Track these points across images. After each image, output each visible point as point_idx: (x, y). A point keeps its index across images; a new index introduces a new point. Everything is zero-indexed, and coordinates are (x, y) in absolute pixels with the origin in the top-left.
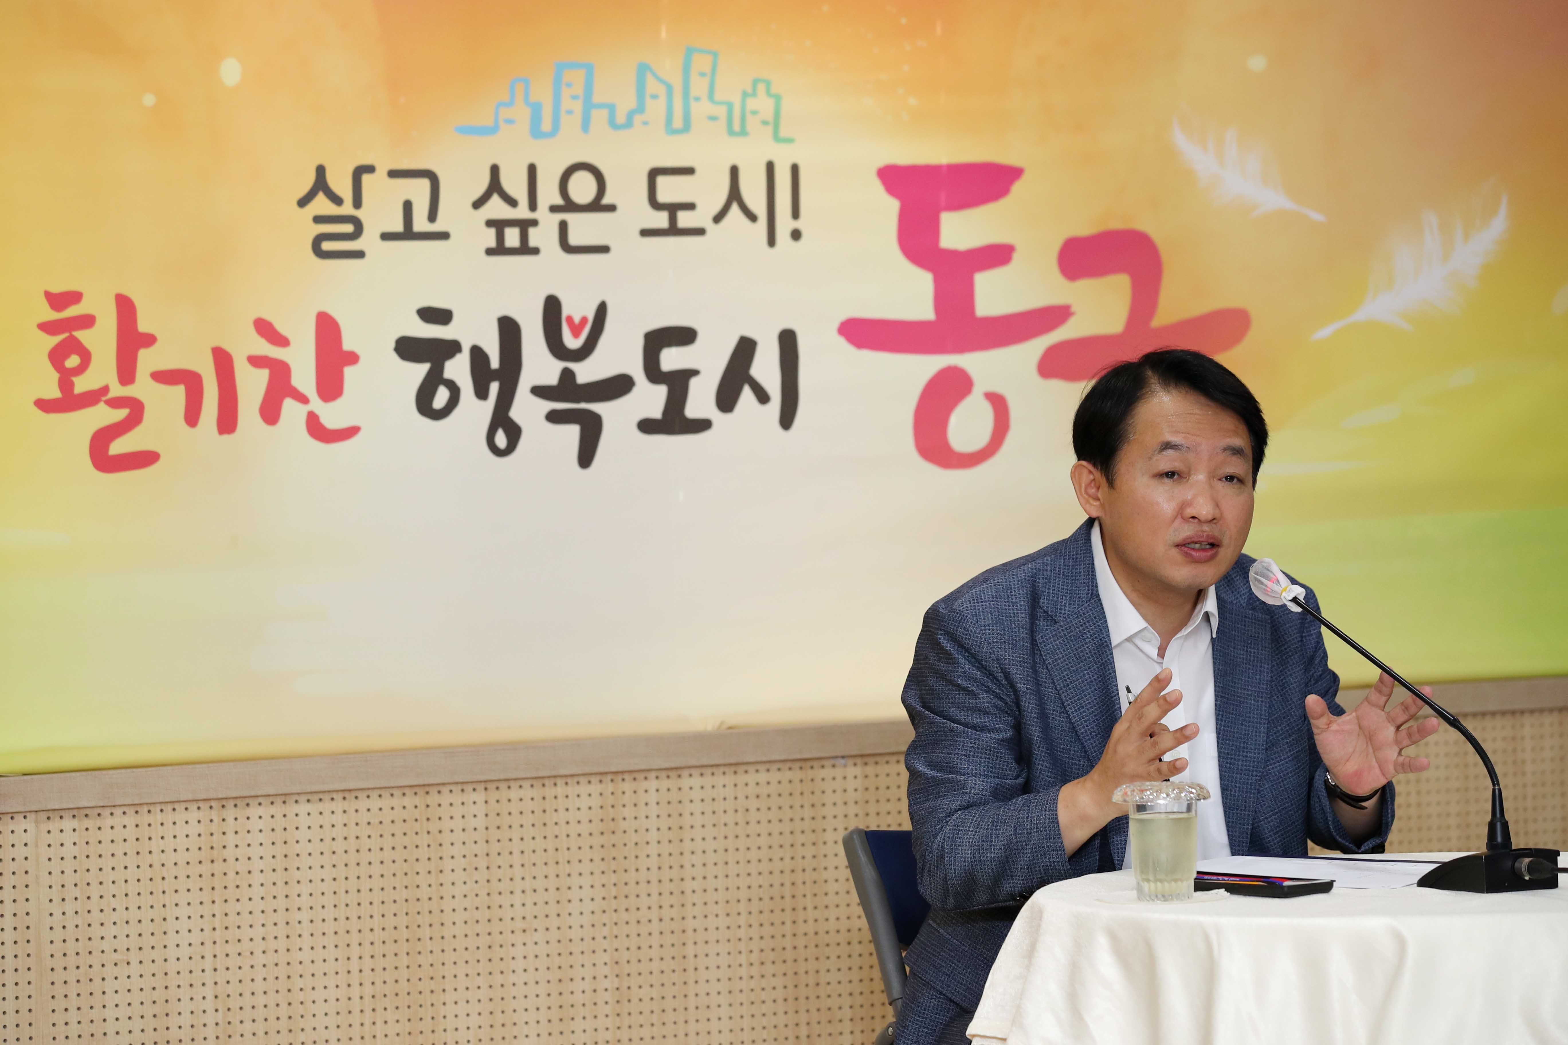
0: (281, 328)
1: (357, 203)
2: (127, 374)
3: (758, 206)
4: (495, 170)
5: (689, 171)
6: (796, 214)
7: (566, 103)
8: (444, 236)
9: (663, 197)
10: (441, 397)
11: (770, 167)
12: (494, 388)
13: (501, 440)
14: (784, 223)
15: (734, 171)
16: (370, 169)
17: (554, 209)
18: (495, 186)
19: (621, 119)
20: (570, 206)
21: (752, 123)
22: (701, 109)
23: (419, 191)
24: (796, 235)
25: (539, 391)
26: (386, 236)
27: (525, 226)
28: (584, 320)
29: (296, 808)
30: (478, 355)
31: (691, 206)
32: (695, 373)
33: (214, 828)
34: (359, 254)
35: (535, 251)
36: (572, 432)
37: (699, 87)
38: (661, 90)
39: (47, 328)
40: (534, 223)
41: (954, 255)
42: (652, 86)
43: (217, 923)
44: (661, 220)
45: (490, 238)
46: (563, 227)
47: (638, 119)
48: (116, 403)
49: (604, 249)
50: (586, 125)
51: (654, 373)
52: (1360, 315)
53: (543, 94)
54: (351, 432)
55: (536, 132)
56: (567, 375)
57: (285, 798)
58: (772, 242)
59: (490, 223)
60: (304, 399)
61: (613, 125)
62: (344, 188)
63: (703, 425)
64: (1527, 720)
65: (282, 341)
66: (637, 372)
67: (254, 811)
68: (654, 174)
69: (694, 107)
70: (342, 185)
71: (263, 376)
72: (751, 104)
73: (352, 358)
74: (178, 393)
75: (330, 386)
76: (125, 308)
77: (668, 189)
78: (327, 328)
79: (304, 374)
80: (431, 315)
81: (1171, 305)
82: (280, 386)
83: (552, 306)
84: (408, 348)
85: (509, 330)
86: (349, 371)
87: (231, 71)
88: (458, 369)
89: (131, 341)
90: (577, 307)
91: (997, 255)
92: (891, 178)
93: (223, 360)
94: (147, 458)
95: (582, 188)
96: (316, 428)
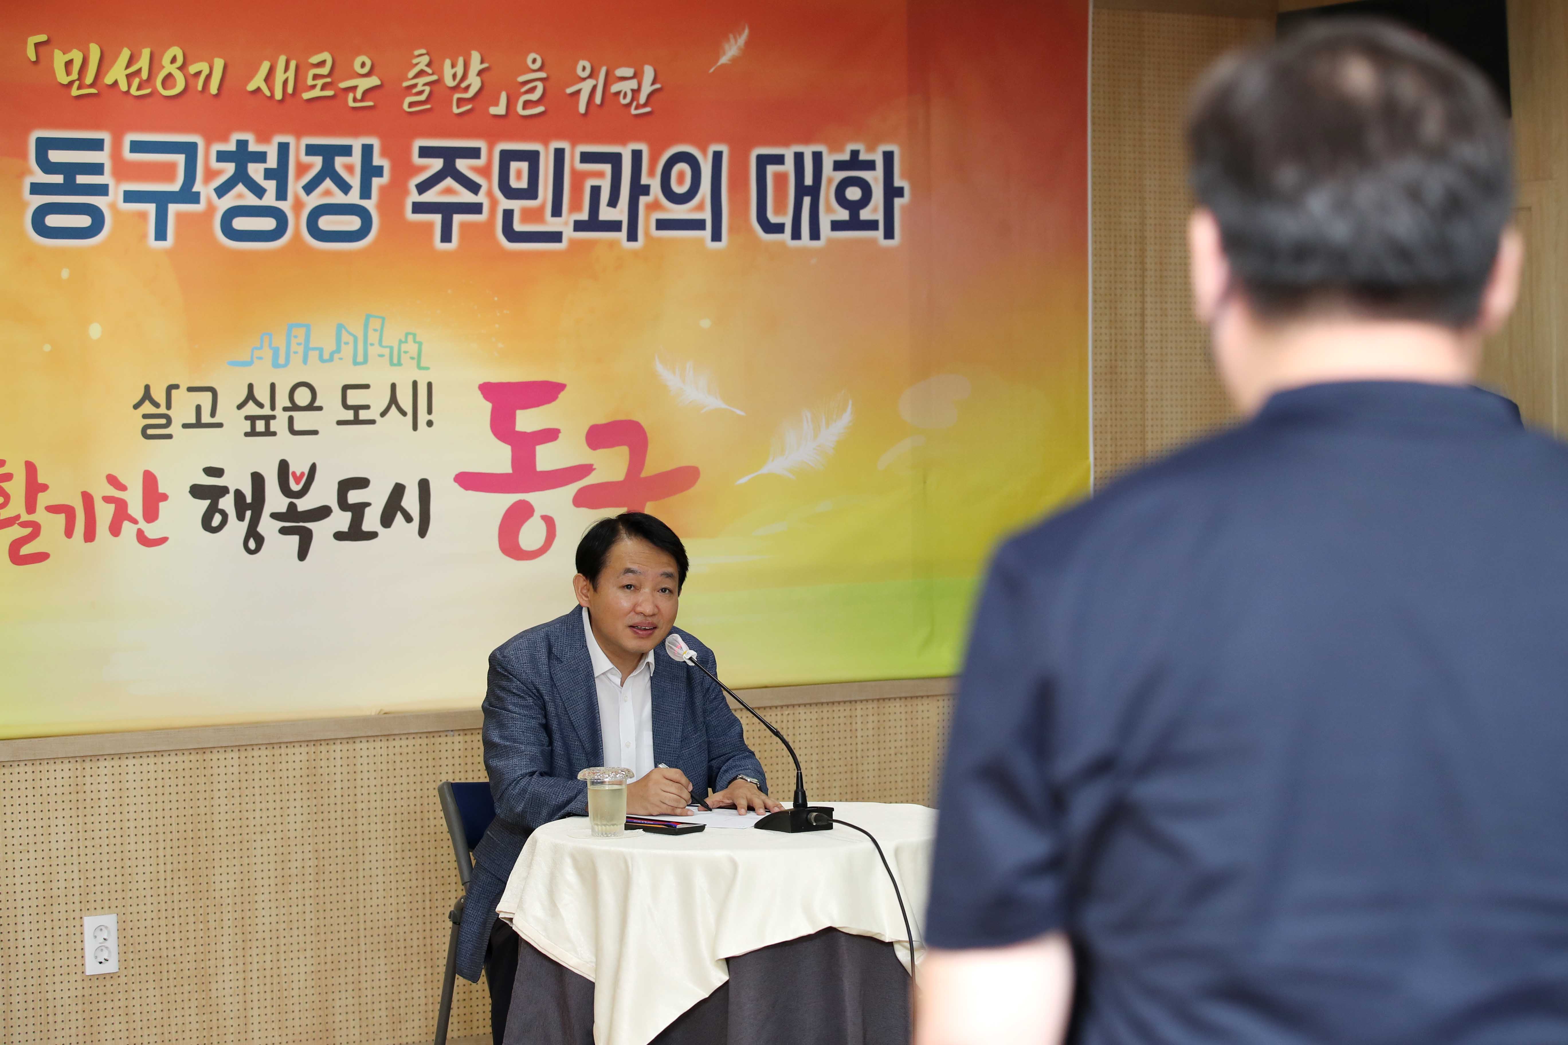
0: (122, 480)
1: (169, 407)
2: (31, 507)
3: (408, 407)
4: (251, 387)
5: (367, 387)
6: (430, 411)
7: (294, 347)
8: (220, 425)
9: (350, 402)
10: (217, 520)
11: (415, 384)
12: (248, 514)
13: (252, 545)
14: (423, 417)
15: (393, 387)
16: (177, 387)
17: (285, 409)
18: (250, 396)
19: (326, 356)
20: (295, 407)
21: (405, 359)
22: (373, 351)
23: (205, 399)
24: (430, 424)
25: (275, 516)
26: (186, 426)
27: (268, 419)
28: (303, 474)
29: (127, 762)
30: (239, 495)
31: (367, 407)
32: (368, 504)
33: (78, 773)
34: (169, 437)
35: (274, 434)
36: (295, 539)
37: (373, 337)
38: (351, 339)
40: (274, 417)
41: (524, 434)
42: (345, 337)
43: (80, 828)
44: (349, 415)
45: (247, 426)
46: (291, 420)
47: (336, 356)
48: (24, 525)
49: (315, 432)
50: (305, 361)
51: (343, 504)
52: (764, 470)
53: (280, 342)
54: (163, 540)
55: (276, 365)
56: (292, 506)
57: (120, 756)
58: (415, 427)
59: (247, 418)
60: (135, 522)
61: (322, 360)
62: (161, 398)
63: (373, 535)
64: (859, 706)
65: (123, 488)
66: (334, 504)
67: (102, 764)
68: (345, 388)
69: (370, 348)
70: (159, 395)
71: (112, 507)
72: (404, 347)
73: (164, 497)
74: (61, 518)
75: (151, 514)
76: (31, 468)
77: (354, 397)
78: (150, 480)
79: (136, 507)
80: (212, 471)
81: (654, 465)
82: (121, 514)
83: (284, 466)
84: (197, 491)
85: (258, 480)
86: (162, 505)
87: (95, 331)
88: (227, 503)
89: (34, 488)
90: (299, 466)
91: (550, 435)
92: (488, 390)
93: (88, 499)
94: (41, 557)
95: (303, 397)
96: (142, 538)
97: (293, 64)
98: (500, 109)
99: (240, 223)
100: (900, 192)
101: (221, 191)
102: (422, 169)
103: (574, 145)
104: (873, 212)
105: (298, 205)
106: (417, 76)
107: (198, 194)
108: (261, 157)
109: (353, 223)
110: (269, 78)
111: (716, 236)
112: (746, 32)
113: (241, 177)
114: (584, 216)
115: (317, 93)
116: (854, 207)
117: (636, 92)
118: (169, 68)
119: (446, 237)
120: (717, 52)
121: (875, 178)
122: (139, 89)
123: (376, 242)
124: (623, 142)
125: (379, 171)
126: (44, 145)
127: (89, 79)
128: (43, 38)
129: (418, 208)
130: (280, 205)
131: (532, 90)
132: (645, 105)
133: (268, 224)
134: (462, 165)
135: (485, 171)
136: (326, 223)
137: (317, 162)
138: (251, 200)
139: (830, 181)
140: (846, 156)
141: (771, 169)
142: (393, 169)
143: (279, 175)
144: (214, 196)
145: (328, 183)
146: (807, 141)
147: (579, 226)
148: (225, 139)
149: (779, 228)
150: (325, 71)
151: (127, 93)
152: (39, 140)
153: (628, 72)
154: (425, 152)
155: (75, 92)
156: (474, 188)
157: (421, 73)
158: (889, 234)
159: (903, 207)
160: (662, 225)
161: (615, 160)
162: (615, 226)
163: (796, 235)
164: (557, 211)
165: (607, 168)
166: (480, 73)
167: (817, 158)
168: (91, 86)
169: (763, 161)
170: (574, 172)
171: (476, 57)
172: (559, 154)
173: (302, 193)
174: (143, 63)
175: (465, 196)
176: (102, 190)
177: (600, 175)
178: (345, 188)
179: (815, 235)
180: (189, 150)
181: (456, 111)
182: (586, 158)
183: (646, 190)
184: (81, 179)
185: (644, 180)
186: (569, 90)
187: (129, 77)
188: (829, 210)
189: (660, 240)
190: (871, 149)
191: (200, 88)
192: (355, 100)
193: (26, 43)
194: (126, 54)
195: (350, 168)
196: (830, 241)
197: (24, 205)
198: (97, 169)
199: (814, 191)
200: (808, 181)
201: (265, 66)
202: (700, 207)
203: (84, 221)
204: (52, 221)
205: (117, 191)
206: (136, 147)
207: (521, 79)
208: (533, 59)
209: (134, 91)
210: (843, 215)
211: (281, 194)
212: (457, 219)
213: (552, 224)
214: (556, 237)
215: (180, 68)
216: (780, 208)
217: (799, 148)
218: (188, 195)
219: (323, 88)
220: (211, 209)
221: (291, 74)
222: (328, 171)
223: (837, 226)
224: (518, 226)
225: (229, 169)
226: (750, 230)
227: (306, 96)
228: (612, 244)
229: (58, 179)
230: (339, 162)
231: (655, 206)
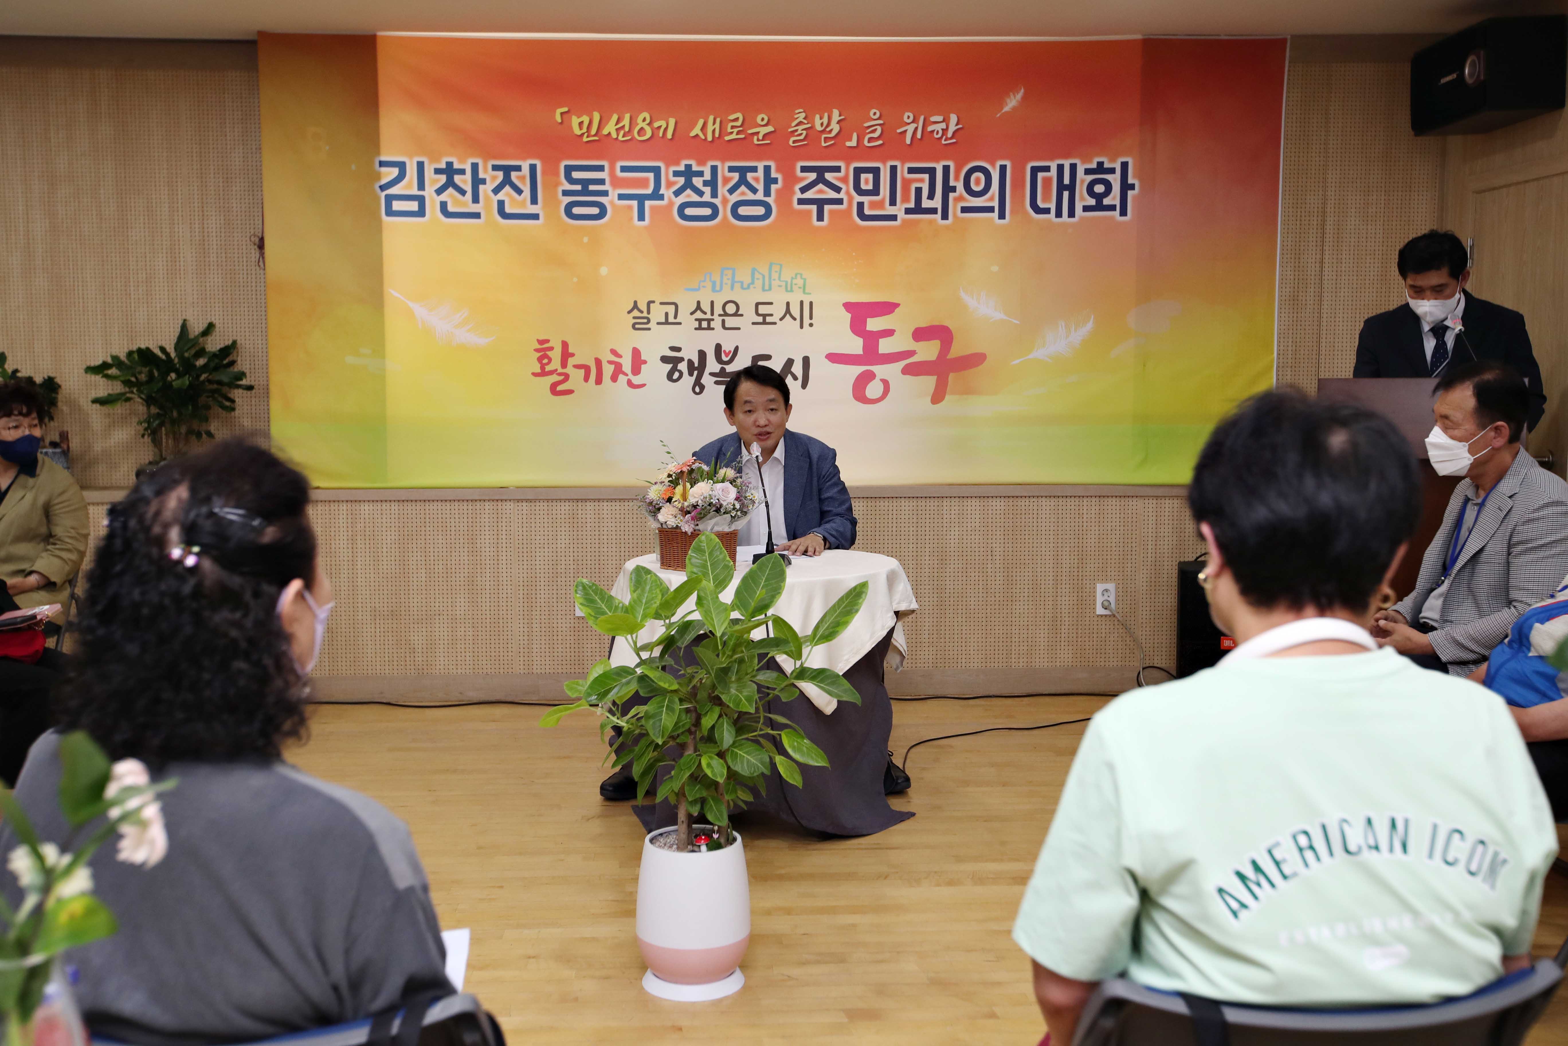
0: (620, 352)
1: (649, 312)
2: (564, 365)
3: (797, 314)
5: (771, 303)
6: (811, 318)
7: (725, 280)
8: (680, 324)
9: (760, 312)
10: (676, 375)
11: (802, 303)
12: (696, 373)
13: (697, 389)
14: (806, 321)
15: (788, 304)
16: (653, 302)
17: (720, 315)
18: (698, 307)
19: (745, 286)
20: (726, 314)
21: (795, 288)
22: (775, 284)
24: (811, 325)
25: (712, 374)
26: (658, 323)
27: (709, 321)
28: (730, 352)
29: (603, 504)
30: (690, 362)
31: (771, 315)
33: (574, 508)
34: (649, 329)
35: (713, 329)
37: (775, 275)
38: (760, 277)
39: (537, 350)
40: (713, 320)
41: (871, 333)
42: (757, 275)
43: (574, 537)
44: (760, 319)
45: (696, 324)
46: (723, 321)
47: (751, 286)
48: (560, 374)
49: (739, 329)
50: (732, 288)
52: (1031, 356)
53: (717, 278)
54: (644, 385)
56: (723, 369)
57: (599, 500)
58: (802, 327)
59: (696, 320)
60: (627, 375)
61: (742, 288)
62: (644, 308)
65: (620, 356)
67: (588, 504)
68: (757, 304)
69: (773, 282)
70: (643, 306)
71: (612, 367)
72: (794, 281)
73: (645, 362)
74: (583, 371)
75: (636, 371)
76: (565, 345)
77: (763, 309)
78: (636, 353)
79: (627, 367)
80: (673, 349)
81: (956, 351)
82: (618, 370)
83: (718, 348)
84: (665, 359)
85: (702, 355)
86: (643, 366)
87: (604, 271)
88: (683, 367)
89: (566, 355)
90: (728, 347)
91: (889, 333)
92: (848, 306)
93: (598, 362)
94: (570, 392)
95: (731, 309)
96: (630, 384)
97: (718, 120)
98: (853, 143)
99: (689, 211)
100: (1132, 187)
101: (677, 193)
102: (803, 179)
103: (903, 163)
104: (1113, 199)
105: (725, 201)
106: (797, 125)
107: (663, 195)
108: (700, 174)
109: (760, 211)
110: (704, 128)
111: (1002, 216)
112: (1022, 91)
113: (688, 185)
114: (912, 205)
115: (734, 136)
116: (1099, 197)
117: (945, 131)
118: (641, 124)
119: (820, 218)
120: (1002, 104)
121: (1115, 180)
122: (623, 136)
123: (774, 222)
124: (937, 160)
125: (775, 181)
126: (569, 169)
127: (593, 131)
128: (565, 109)
129: (801, 202)
130: (714, 200)
131: (874, 131)
132: (951, 138)
133: (707, 211)
134: (828, 176)
135: (845, 180)
136: (743, 211)
137: (736, 176)
138: (695, 198)
139: (1082, 181)
140: (1094, 165)
141: (1040, 175)
142: (784, 180)
143: (712, 183)
144: (673, 196)
145: (743, 188)
146: (1066, 156)
147: (908, 211)
148: (677, 163)
149: (1047, 211)
150: (739, 123)
151: (617, 139)
152: (566, 166)
153: (940, 118)
154: (804, 169)
155: (585, 139)
156: (838, 190)
157: (800, 123)
158: (1123, 213)
159: (1134, 197)
160: (965, 210)
161: (932, 172)
162: (933, 211)
163: (1059, 214)
164: (893, 202)
165: (926, 177)
166: (839, 122)
167: (1073, 167)
168: (595, 136)
169: (1035, 171)
170: (904, 180)
171: (836, 113)
172: (894, 169)
173: (727, 194)
174: (626, 122)
175: (832, 195)
176: (605, 193)
177: (922, 180)
178: (754, 191)
179: (1072, 214)
180: (656, 171)
181: (823, 144)
182: (911, 171)
183: (954, 189)
184: (592, 188)
185: (952, 183)
186: (899, 131)
187: (617, 130)
188: (1082, 199)
189: (964, 219)
190: (1113, 160)
191: (661, 135)
192: (758, 140)
193: (555, 112)
194: (615, 117)
195: (757, 179)
196: (1082, 218)
197: (560, 202)
198: (602, 182)
199: (1072, 188)
200: (1067, 181)
201: (701, 122)
202: (992, 199)
203: (595, 211)
204: (576, 210)
205: (614, 194)
206: (624, 169)
207: (866, 125)
208: (874, 113)
209: (620, 138)
210: (1092, 202)
211: (714, 194)
212: (827, 208)
213: (890, 210)
214: (894, 218)
215: (649, 124)
216: (1046, 198)
217: (1060, 162)
218: (656, 195)
219: (738, 133)
220: (671, 204)
221: (717, 126)
222: (743, 181)
223: (1086, 209)
224: (867, 212)
225: (681, 181)
226: (1026, 213)
227: (727, 138)
228: (931, 222)
229: (578, 187)
230: (750, 176)
231: (960, 198)
